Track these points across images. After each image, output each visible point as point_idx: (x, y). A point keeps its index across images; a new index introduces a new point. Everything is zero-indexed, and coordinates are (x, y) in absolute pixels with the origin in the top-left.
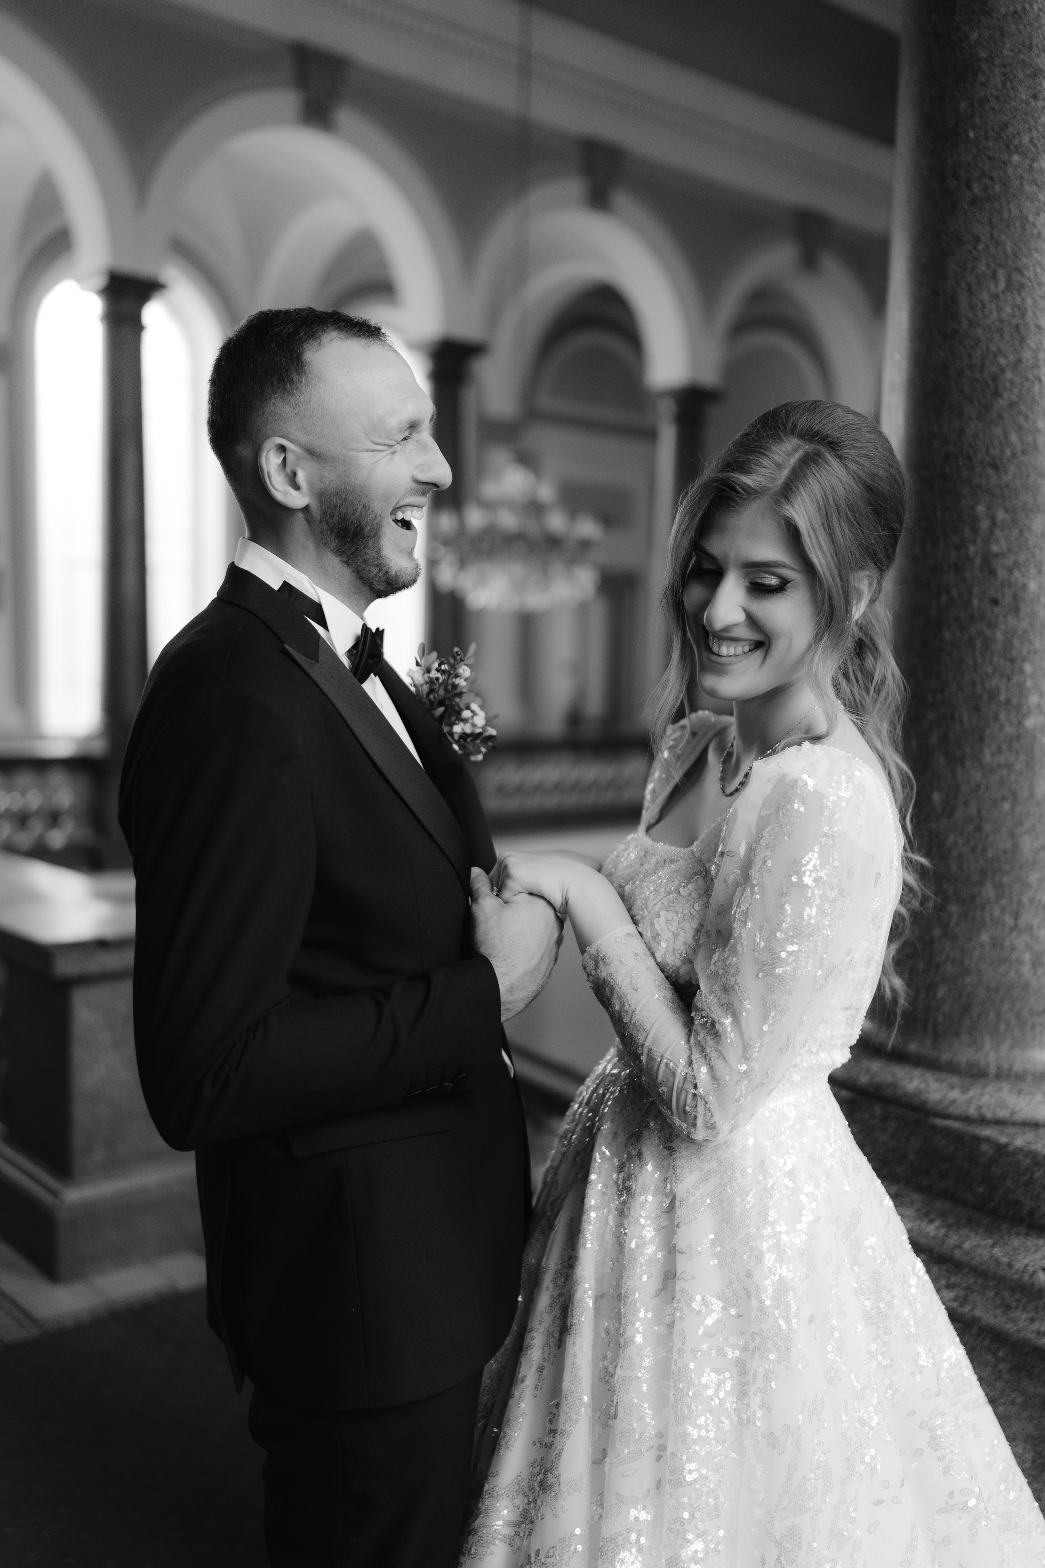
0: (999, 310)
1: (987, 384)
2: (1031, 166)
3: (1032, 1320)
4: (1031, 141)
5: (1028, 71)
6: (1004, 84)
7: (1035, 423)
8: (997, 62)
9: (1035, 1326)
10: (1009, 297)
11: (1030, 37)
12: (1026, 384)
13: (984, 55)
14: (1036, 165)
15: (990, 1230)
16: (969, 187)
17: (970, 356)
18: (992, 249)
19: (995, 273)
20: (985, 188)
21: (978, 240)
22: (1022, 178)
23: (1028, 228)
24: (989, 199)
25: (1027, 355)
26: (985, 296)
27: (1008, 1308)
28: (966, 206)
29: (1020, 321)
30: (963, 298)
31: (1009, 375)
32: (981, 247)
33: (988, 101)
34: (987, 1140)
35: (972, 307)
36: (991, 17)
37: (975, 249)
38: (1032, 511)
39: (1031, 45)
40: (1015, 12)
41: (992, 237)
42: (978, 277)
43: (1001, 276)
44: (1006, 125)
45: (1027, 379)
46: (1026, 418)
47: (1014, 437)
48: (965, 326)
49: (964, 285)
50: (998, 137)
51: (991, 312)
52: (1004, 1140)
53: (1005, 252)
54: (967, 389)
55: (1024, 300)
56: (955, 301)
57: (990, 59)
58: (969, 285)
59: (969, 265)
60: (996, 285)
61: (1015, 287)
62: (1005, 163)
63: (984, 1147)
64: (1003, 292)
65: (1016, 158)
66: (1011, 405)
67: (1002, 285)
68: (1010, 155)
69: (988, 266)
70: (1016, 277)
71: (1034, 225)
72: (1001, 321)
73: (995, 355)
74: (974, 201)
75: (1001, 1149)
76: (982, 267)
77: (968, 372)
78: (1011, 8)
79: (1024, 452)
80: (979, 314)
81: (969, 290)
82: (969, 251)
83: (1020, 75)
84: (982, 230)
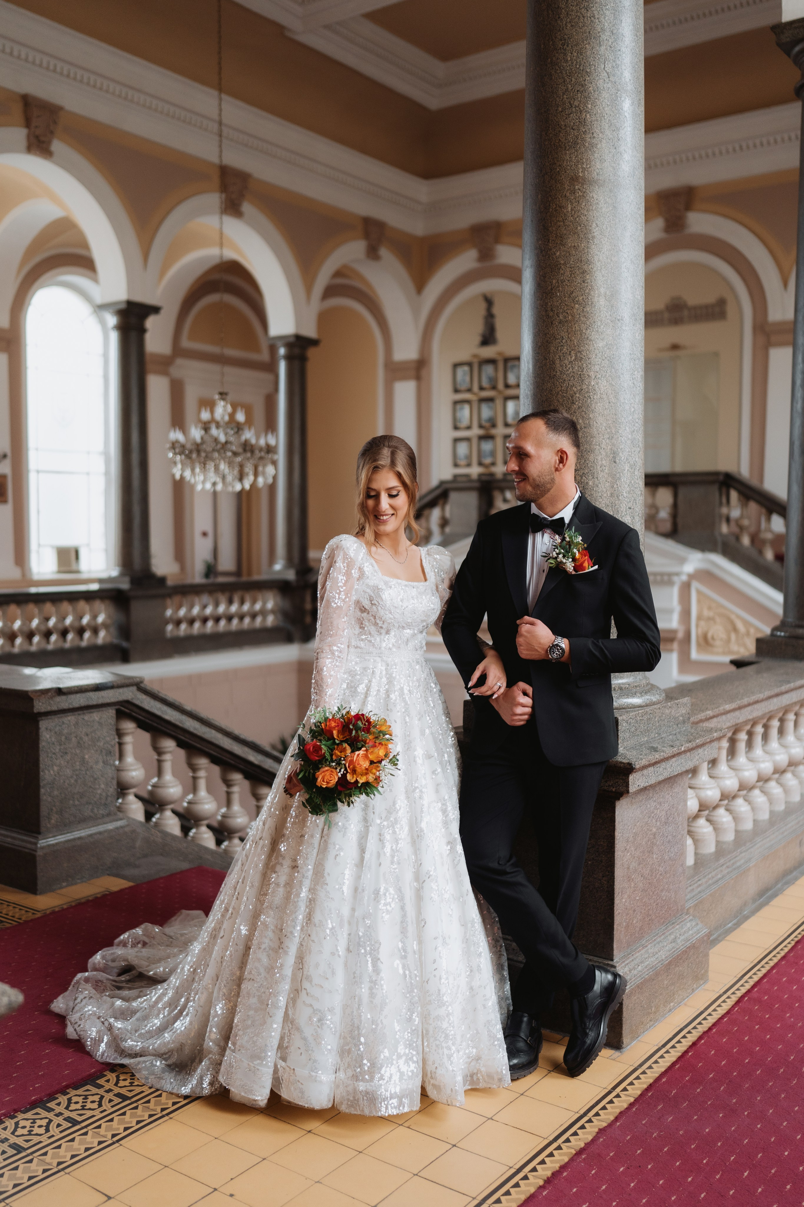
0: (573, 368)
1: (569, 399)
2: (583, 310)
3: (606, 781)
4: (583, 299)
5: (581, 271)
6: (571, 275)
7: (589, 415)
8: (568, 266)
10: (576, 362)
11: (581, 257)
12: (585, 399)
13: (562, 262)
14: (585, 310)
16: (558, 316)
17: (562, 387)
18: (569, 342)
19: (570, 352)
20: (565, 317)
21: (563, 338)
22: (580, 314)
23: (583, 335)
24: (567, 322)
25: (584, 387)
26: (566, 362)
28: (557, 323)
29: (582, 373)
30: (557, 362)
31: (577, 395)
32: (564, 341)
33: (565, 281)
35: (561, 366)
36: (565, 247)
38: (589, 452)
39: (581, 260)
40: (575, 246)
41: (568, 337)
42: (564, 353)
43: (573, 354)
44: (573, 292)
45: (585, 397)
46: (586, 414)
47: (581, 421)
48: (558, 373)
49: (558, 357)
50: (570, 297)
51: (569, 368)
53: (574, 344)
54: (561, 400)
55: (582, 365)
57: (565, 264)
58: (560, 357)
59: (559, 348)
60: (571, 357)
61: (579, 359)
62: (572, 308)
64: (574, 360)
65: (577, 306)
66: (579, 408)
67: (573, 358)
68: (574, 304)
69: (567, 349)
70: (579, 355)
71: (585, 334)
72: (574, 372)
73: (572, 387)
74: (560, 322)
76: (565, 350)
77: (560, 393)
78: (573, 245)
79: (585, 427)
80: (564, 369)
81: (560, 359)
82: (559, 343)
83: (578, 272)
84: (564, 334)
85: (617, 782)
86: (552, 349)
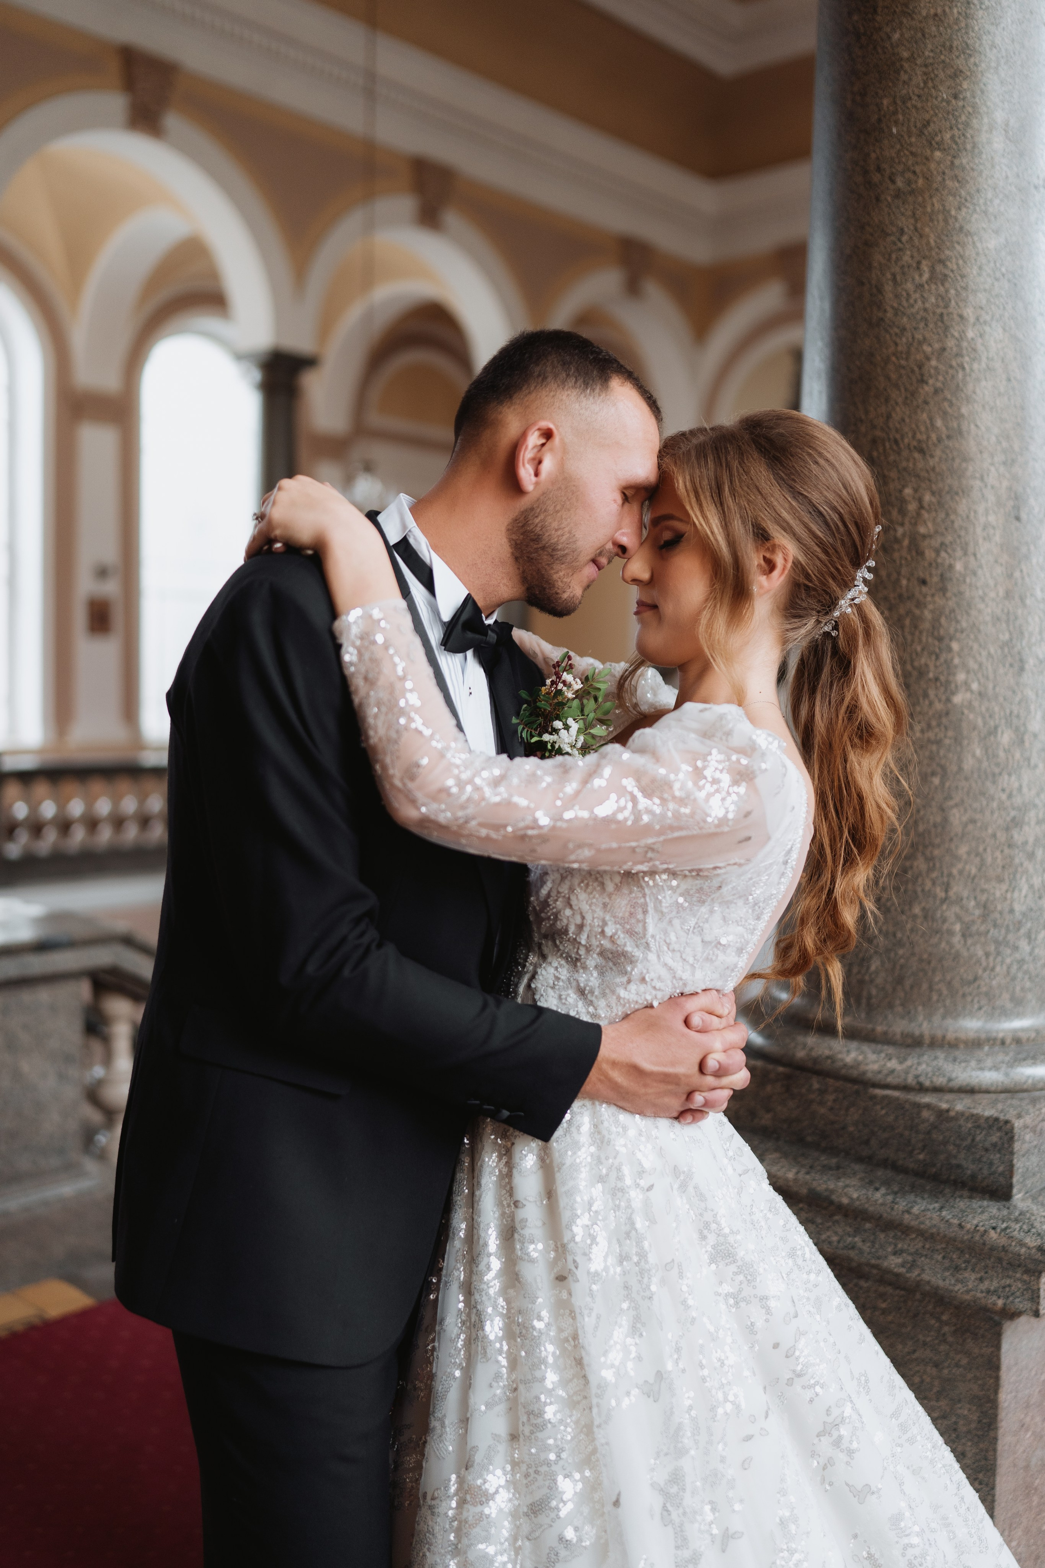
0: (924, 300)
1: (913, 371)
2: (952, 163)
3: (981, 1279)
4: (953, 138)
5: (949, 72)
6: (925, 83)
7: (959, 409)
8: (919, 62)
9: (986, 1285)
10: (933, 287)
11: (950, 39)
12: (951, 371)
13: (905, 54)
14: (957, 162)
15: (935, 1195)
16: (893, 182)
17: (896, 344)
18: (916, 241)
19: (919, 263)
20: (909, 183)
21: (902, 231)
22: (944, 173)
23: (951, 221)
24: (912, 192)
25: (950, 343)
26: (909, 286)
27: (957, 1269)
28: (889, 199)
29: (945, 311)
30: (888, 288)
31: (934, 363)
32: (905, 238)
33: (910, 98)
34: (928, 1106)
35: (897, 296)
36: (913, 19)
37: (900, 240)
38: (957, 494)
39: (951, 47)
40: (936, 15)
41: (916, 229)
42: (902, 267)
43: (925, 266)
44: (928, 122)
45: (951, 367)
46: (951, 405)
47: (939, 423)
48: (890, 314)
49: (889, 276)
50: (921, 133)
51: (916, 301)
52: (944, 1106)
53: (928, 243)
54: (894, 376)
55: (947, 291)
56: (880, 290)
57: (912, 59)
58: (894, 275)
59: (894, 256)
60: (921, 275)
61: (939, 278)
62: (927, 159)
63: (925, 1114)
64: (927, 282)
65: (938, 154)
66: (936, 391)
67: (926, 276)
68: (932, 151)
69: (912, 257)
70: (939, 268)
71: (956, 219)
72: (925, 310)
73: (920, 343)
74: (898, 195)
75: (942, 1114)
76: (906, 258)
77: (894, 359)
78: (932, 11)
79: (949, 437)
80: (905, 303)
81: (894, 279)
82: (894, 243)
83: (942, 75)
84: (905, 222)
85: (1010, 1286)
86: (878, 258)
